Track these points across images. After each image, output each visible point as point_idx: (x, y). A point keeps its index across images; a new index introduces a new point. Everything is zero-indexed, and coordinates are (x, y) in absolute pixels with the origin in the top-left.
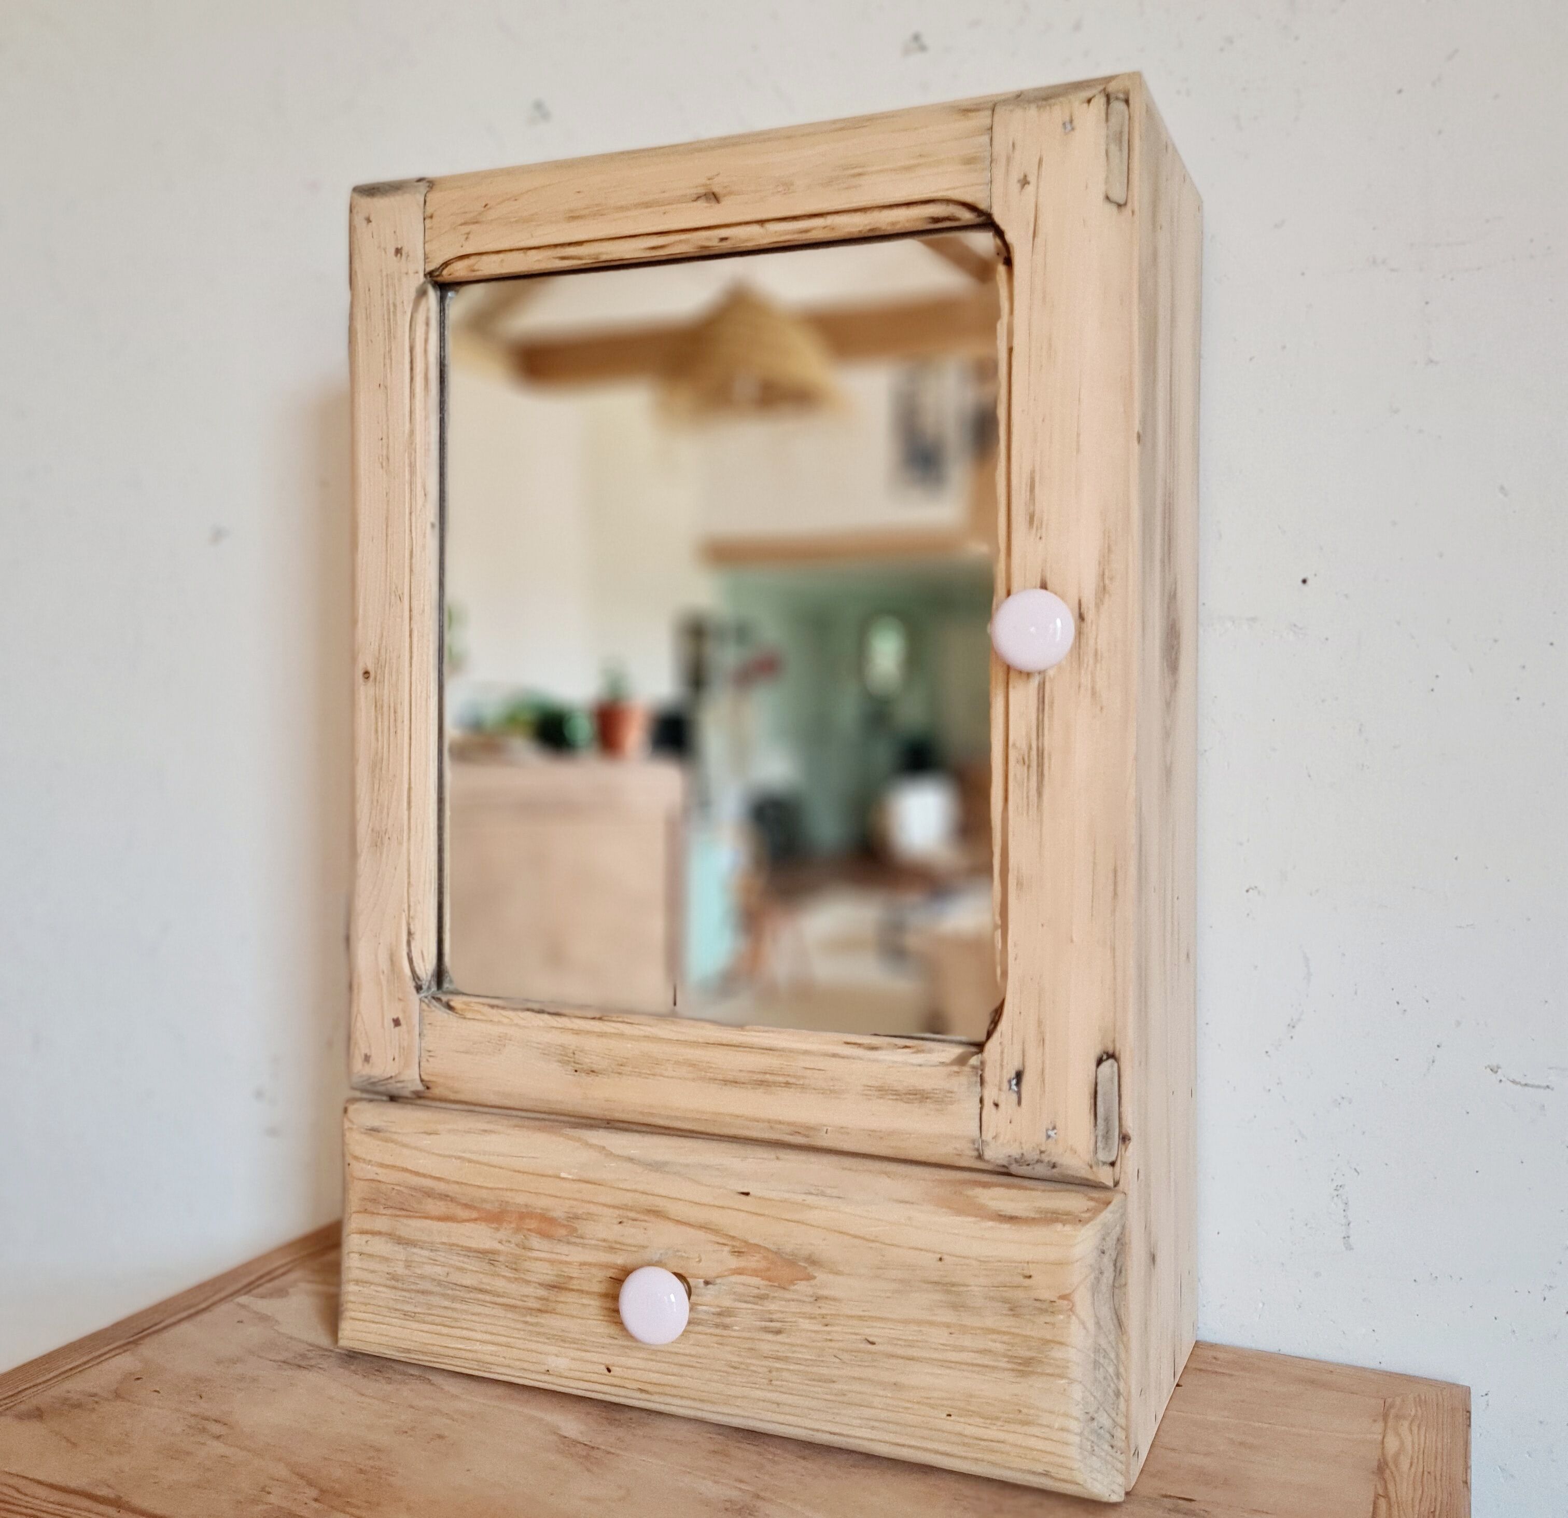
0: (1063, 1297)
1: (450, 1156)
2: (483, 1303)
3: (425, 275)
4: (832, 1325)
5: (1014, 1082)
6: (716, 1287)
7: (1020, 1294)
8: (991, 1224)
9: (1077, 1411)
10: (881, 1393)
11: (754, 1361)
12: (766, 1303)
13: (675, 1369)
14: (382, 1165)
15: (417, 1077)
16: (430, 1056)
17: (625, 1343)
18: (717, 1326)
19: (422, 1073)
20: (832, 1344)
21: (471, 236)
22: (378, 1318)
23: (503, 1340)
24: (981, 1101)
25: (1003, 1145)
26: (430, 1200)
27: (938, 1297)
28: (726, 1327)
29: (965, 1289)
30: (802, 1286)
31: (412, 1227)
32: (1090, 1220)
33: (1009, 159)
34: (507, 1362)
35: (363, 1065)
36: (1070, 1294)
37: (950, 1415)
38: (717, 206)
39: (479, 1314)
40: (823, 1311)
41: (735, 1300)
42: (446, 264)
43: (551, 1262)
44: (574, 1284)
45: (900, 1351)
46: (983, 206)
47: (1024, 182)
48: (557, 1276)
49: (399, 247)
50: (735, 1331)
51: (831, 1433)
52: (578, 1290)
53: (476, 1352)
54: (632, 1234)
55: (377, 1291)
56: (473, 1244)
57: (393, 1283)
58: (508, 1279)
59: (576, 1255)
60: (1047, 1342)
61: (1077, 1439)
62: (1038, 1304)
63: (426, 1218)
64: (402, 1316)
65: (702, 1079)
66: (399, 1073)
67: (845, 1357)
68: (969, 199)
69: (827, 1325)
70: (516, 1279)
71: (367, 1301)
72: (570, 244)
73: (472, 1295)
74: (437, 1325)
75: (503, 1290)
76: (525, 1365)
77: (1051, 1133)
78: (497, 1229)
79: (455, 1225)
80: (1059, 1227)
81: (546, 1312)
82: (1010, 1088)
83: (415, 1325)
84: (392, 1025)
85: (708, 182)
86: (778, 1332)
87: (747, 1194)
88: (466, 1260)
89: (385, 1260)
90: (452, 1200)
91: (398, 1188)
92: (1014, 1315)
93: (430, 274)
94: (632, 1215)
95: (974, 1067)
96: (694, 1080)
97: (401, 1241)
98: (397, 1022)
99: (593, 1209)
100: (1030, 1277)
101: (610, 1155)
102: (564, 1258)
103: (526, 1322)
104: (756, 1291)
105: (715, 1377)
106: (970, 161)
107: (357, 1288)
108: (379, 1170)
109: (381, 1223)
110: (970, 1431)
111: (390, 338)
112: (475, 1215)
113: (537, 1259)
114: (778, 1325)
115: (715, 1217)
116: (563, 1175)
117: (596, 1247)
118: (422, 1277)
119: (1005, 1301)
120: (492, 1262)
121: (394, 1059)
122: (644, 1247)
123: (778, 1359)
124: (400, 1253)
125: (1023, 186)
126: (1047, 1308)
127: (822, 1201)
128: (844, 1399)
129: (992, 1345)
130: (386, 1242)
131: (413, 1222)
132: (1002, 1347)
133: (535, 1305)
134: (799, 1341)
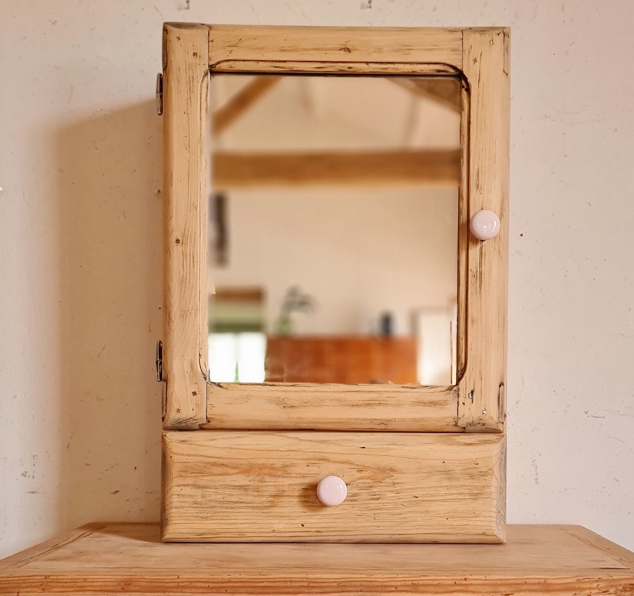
0: (490, 470)
1: (225, 448)
2: (242, 507)
3: (209, 66)
4: (400, 493)
5: (470, 395)
6: (350, 486)
7: (474, 471)
8: (462, 447)
9: (494, 510)
10: (420, 515)
11: (368, 512)
12: (372, 489)
14: (189, 455)
15: (205, 417)
16: (212, 407)
17: (311, 514)
18: (351, 501)
19: (207, 415)
20: (401, 500)
21: (232, 52)
22: (188, 522)
23: (252, 521)
24: (458, 403)
25: (466, 418)
26: (214, 467)
27: (444, 476)
28: (355, 500)
29: (453, 472)
30: (388, 480)
31: (204, 480)
32: (498, 442)
33: (469, 52)
34: (253, 530)
35: (176, 414)
36: (492, 468)
37: (447, 519)
38: (350, 53)
39: (240, 512)
40: (396, 488)
41: (359, 490)
42: (218, 63)
43: (275, 486)
44: (286, 494)
45: (428, 499)
46: (459, 68)
47: (475, 61)
48: (278, 491)
49: (196, 52)
50: (359, 501)
51: (399, 534)
52: (288, 496)
53: (239, 528)
54: (313, 470)
55: (187, 510)
56: (237, 484)
57: (195, 505)
58: (254, 496)
59: (286, 482)
60: (484, 487)
61: (495, 520)
62: (481, 473)
63: (212, 475)
64: (201, 519)
65: (343, 405)
66: (196, 416)
67: (406, 504)
68: (454, 64)
69: (398, 493)
70: (258, 495)
71: (181, 515)
72: (280, 61)
73: (237, 505)
74: (218, 520)
75: (251, 501)
76: (263, 530)
77: (484, 412)
78: (249, 476)
79: (227, 476)
80: (487, 445)
81: (272, 507)
82: (469, 397)
83: (207, 522)
84: (192, 394)
85: (345, 44)
86: (378, 499)
87: (364, 448)
88: (233, 491)
89: (190, 496)
90: (226, 466)
91: (197, 464)
92: (472, 479)
93: (211, 66)
94: (313, 462)
95: (455, 391)
96: (339, 406)
97: (198, 487)
98: (194, 394)
99: (295, 461)
100: (478, 464)
102: (281, 483)
103: (263, 512)
104: (367, 485)
105: (351, 521)
106: (454, 50)
107: (176, 510)
108: (187, 458)
109: (189, 481)
110: (455, 523)
111: (190, 92)
112: (237, 471)
113: (267, 486)
114: (378, 496)
115: (350, 458)
116: (281, 450)
117: (296, 477)
118: (210, 501)
119: (468, 474)
120: (246, 490)
121: (193, 410)
122: (318, 474)
123: (378, 509)
124: (199, 492)
125: (475, 62)
126: (483, 474)
127: (395, 447)
128: (406, 520)
129: (463, 491)
130: (192, 488)
131: (205, 478)
132: (467, 491)
133: (267, 505)
134: (387, 501)
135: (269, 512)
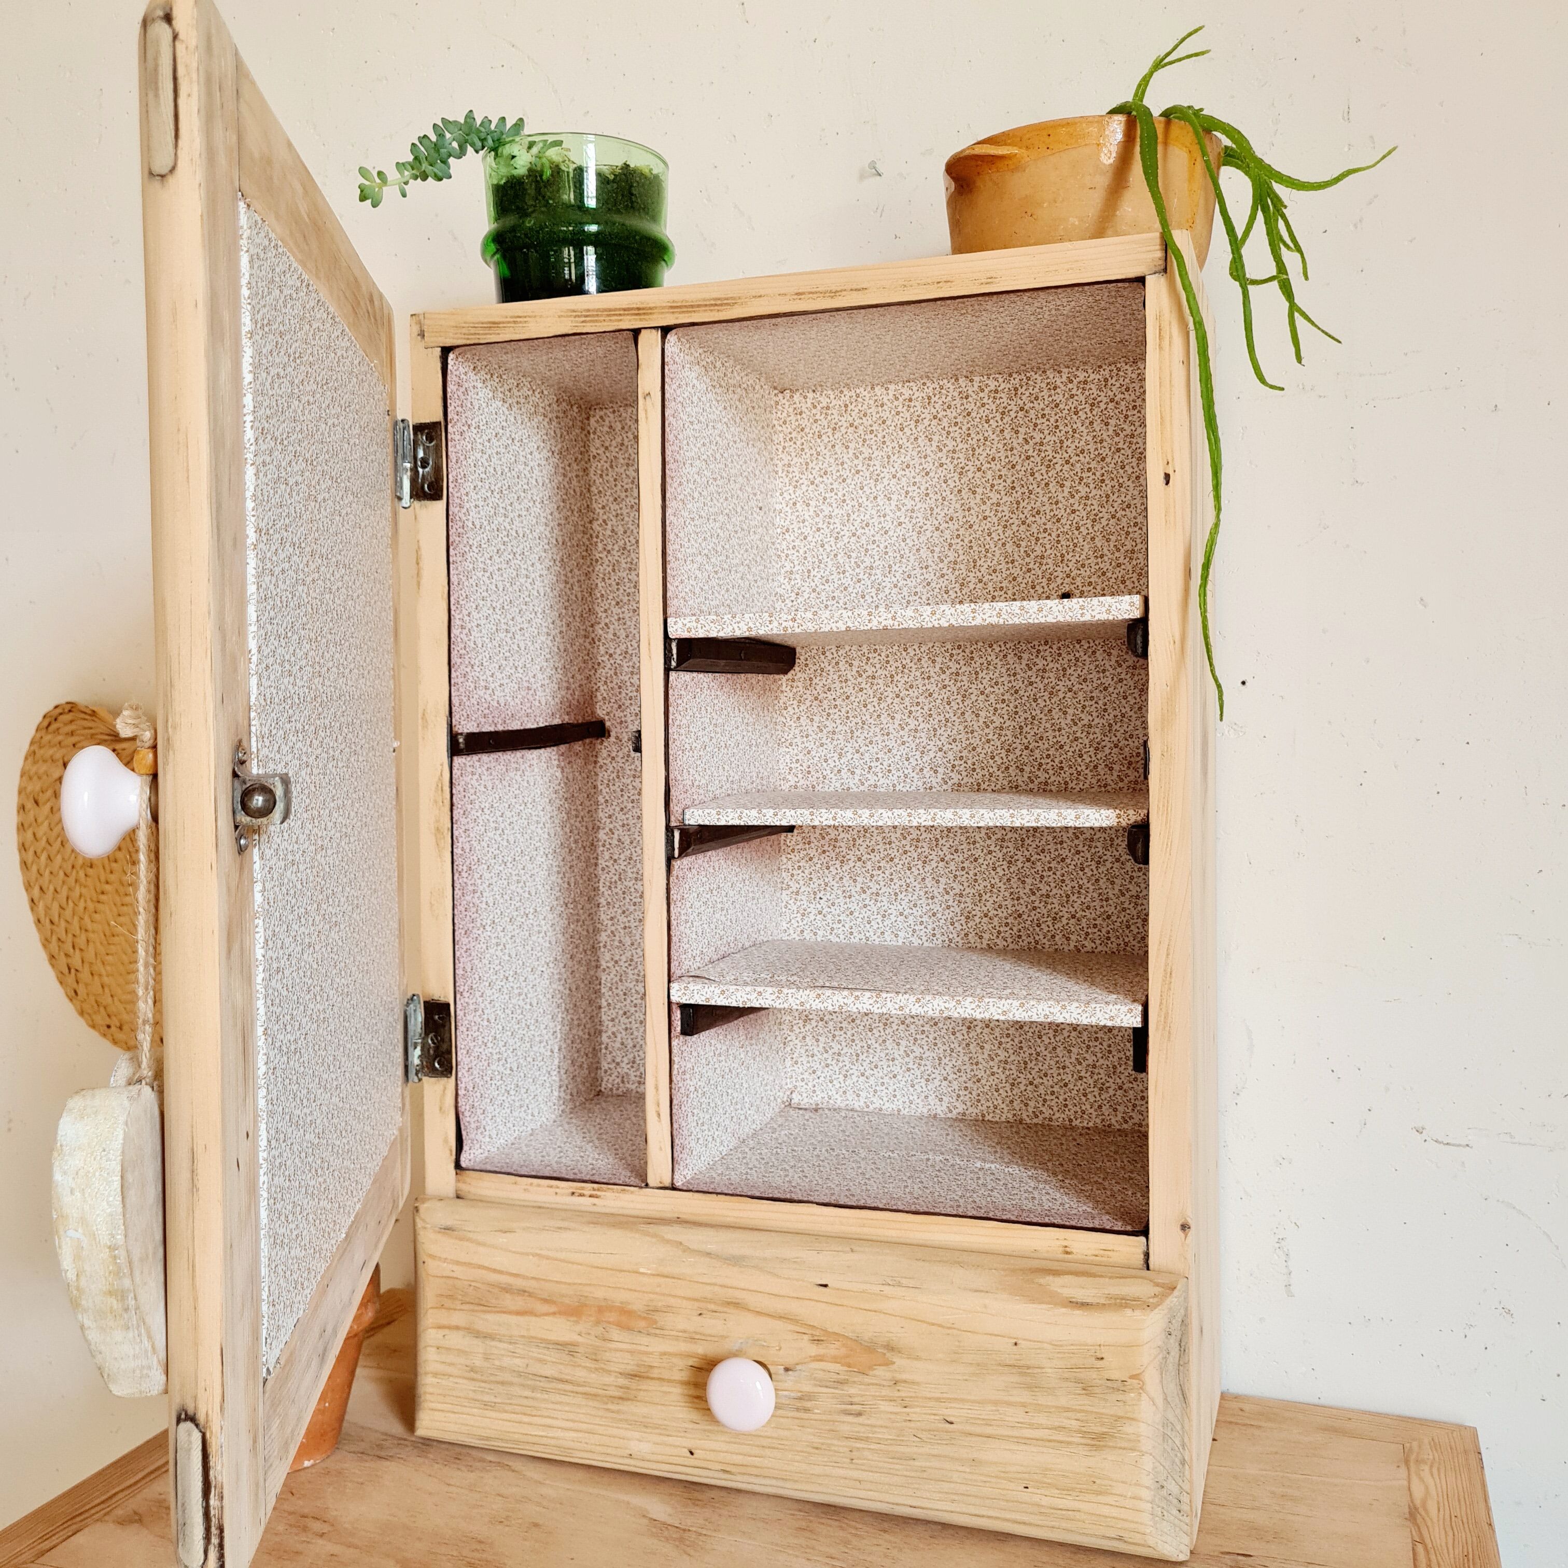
0: (1132, 1377)
1: (527, 1254)
2: (565, 1393)
4: (911, 1407)
6: (796, 1374)
7: (1094, 1375)
8: (1064, 1310)
9: (1147, 1481)
10: (961, 1469)
11: (835, 1442)
12: (846, 1387)
13: (756, 1451)
14: (458, 1263)
17: (708, 1428)
18: (798, 1410)
20: (912, 1425)
22: (458, 1409)
23: (584, 1426)
26: (508, 1296)
27: (1016, 1379)
28: (807, 1410)
29: (1040, 1370)
30: (880, 1372)
31: (489, 1321)
32: (1157, 1305)
34: (589, 1447)
36: (1140, 1374)
37: (1027, 1487)
39: (560, 1403)
40: (903, 1394)
41: (816, 1385)
43: (631, 1352)
44: (655, 1373)
45: (978, 1430)
48: (638, 1365)
50: (816, 1413)
51: (910, 1506)
52: (659, 1379)
53: (557, 1438)
54: (712, 1325)
55: (456, 1383)
56: (553, 1337)
57: (472, 1375)
58: (589, 1369)
59: (657, 1346)
60: (1119, 1418)
61: (1148, 1506)
62: (1109, 1384)
63: (504, 1312)
64: (482, 1406)
67: (924, 1435)
69: (906, 1407)
70: (596, 1369)
71: (445, 1391)
73: (553, 1385)
74: (517, 1413)
75: (583, 1379)
76: (609, 1451)
78: (577, 1322)
79: (534, 1319)
80: (1128, 1312)
81: (628, 1399)
83: (493, 1414)
86: (859, 1414)
87: (826, 1286)
88: (545, 1351)
89: (461, 1352)
90: (530, 1295)
91: (473, 1283)
92: (1087, 1394)
94: (712, 1307)
97: (478, 1335)
99: (672, 1301)
100: (1102, 1358)
101: (687, 1250)
102: (643, 1348)
103: (608, 1410)
104: (836, 1376)
105: (797, 1458)
107: (435, 1380)
108: (455, 1268)
109: (458, 1318)
110: (1045, 1501)
113: (616, 1350)
114: (858, 1408)
115: (795, 1308)
116: (642, 1270)
117: (677, 1338)
118: (501, 1368)
119: (1078, 1381)
120: (571, 1353)
122: (724, 1337)
123: (860, 1438)
124: (478, 1346)
126: (1119, 1386)
127: (899, 1291)
128: (925, 1475)
129: (1066, 1423)
130: (464, 1336)
131: (491, 1317)
132: (1075, 1424)
133: (617, 1394)
134: (880, 1423)
135: (618, 1412)
